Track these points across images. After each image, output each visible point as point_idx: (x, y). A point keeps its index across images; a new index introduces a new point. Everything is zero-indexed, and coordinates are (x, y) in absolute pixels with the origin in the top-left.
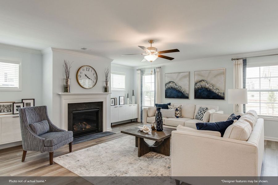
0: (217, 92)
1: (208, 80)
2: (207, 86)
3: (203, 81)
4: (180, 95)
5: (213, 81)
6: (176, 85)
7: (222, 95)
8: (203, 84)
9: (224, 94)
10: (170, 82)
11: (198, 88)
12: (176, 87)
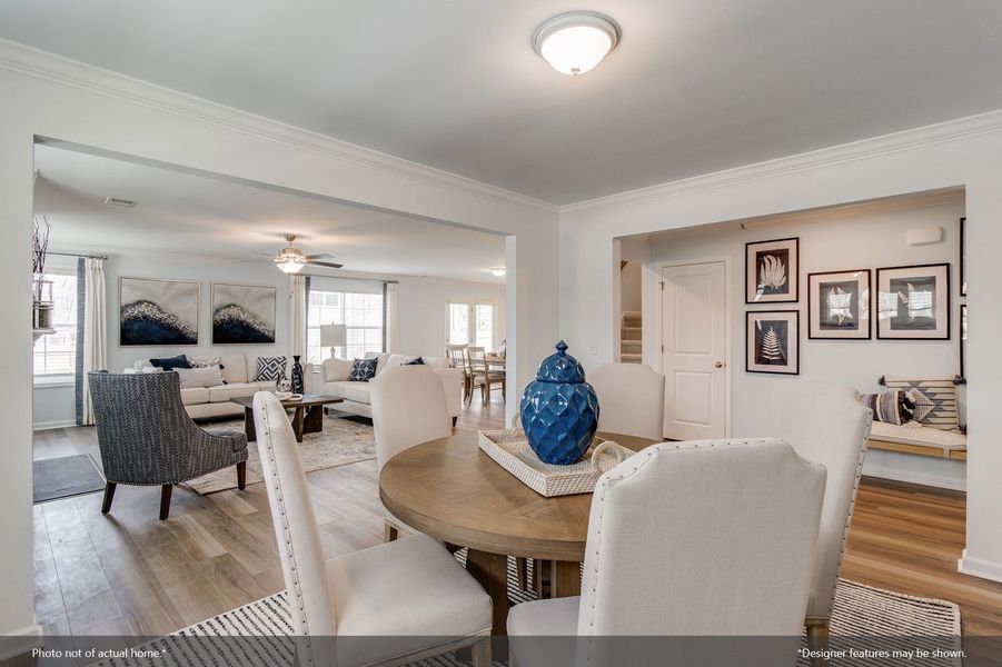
0: (261, 328)
1: (246, 304)
2: (243, 317)
3: (234, 306)
4: (173, 336)
5: (255, 309)
6: (160, 310)
7: (271, 335)
8: (233, 312)
9: (274, 332)
10: (139, 303)
11: (222, 320)
12: (159, 316)
